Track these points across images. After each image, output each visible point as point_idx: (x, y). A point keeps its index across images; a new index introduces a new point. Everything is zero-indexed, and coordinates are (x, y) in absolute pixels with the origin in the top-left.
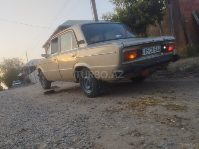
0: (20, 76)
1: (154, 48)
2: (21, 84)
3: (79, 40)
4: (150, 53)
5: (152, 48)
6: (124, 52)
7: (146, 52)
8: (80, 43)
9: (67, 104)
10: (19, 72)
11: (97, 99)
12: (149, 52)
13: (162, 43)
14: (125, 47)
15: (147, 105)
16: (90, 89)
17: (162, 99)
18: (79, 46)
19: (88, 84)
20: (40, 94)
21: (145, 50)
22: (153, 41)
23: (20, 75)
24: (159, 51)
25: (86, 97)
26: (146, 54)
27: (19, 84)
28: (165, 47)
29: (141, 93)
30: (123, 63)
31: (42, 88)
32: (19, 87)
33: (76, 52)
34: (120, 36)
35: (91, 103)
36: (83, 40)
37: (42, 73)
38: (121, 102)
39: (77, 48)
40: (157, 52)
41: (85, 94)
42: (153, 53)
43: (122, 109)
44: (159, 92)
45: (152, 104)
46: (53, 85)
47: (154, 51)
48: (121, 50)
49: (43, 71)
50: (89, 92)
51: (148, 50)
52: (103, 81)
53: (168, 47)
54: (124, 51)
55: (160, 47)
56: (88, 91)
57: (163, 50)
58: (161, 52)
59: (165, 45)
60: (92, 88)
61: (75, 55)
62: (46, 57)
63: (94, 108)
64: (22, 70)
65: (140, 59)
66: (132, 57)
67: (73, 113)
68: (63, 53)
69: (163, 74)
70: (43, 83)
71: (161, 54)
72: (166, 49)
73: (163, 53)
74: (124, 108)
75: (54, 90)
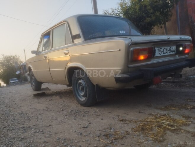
0: (18, 74)
1: (168, 48)
2: (18, 82)
3: (74, 34)
4: (163, 55)
5: (166, 48)
6: (132, 51)
7: (159, 52)
8: (74, 37)
9: (53, 114)
10: (17, 69)
11: (93, 110)
12: (162, 52)
13: (177, 43)
14: (134, 44)
15: (165, 129)
16: (84, 96)
17: (184, 120)
18: (73, 42)
19: (83, 90)
20: (29, 96)
21: (158, 49)
22: (169, 38)
23: (18, 72)
24: (173, 53)
25: (79, 105)
26: (159, 55)
27: (16, 82)
28: (181, 49)
29: (149, 106)
30: (130, 66)
31: (32, 89)
32: (15, 85)
33: (69, 49)
34: (124, 32)
35: (84, 116)
36: (79, 34)
37: (32, 72)
38: (124, 119)
39: (71, 44)
40: (171, 53)
41: (78, 102)
42: (166, 54)
43: (128, 133)
44: (174, 107)
45: (173, 128)
46: (43, 86)
47: (168, 52)
48: (128, 47)
49: (33, 70)
50: (83, 99)
51: (161, 50)
52: (101, 87)
53: (185, 48)
54: (131, 49)
55: (175, 48)
56: (81, 98)
57: (178, 52)
58: (176, 54)
59: (181, 46)
60: (86, 94)
61: (69, 53)
62: (36, 54)
63: (86, 127)
64: (21, 68)
65: (150, 61)
66: (142, 58)
67: (56, 133)
68: (55, 50)
69: (169, 81)
70: (33, 84)
71: (177, 57)
72: (182, 50)
73: (178, 56)
74: (130, 131)
75: (45, 93)
